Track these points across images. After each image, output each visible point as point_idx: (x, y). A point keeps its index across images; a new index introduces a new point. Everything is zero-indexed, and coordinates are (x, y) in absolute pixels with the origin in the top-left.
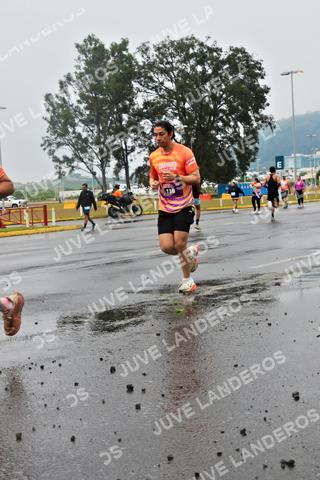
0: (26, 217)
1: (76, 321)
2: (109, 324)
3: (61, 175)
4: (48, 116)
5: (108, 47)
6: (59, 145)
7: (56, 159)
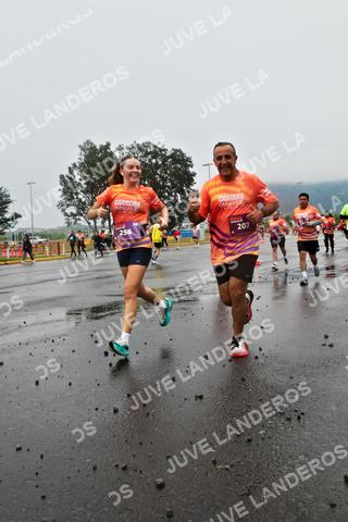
0: (47, 249)
1: (77, 313)
2: (95, 315)
3: (69, 224)
4: (61, 188)
5: (98, 147)
6: (68, 206)
7: (66, 214)
